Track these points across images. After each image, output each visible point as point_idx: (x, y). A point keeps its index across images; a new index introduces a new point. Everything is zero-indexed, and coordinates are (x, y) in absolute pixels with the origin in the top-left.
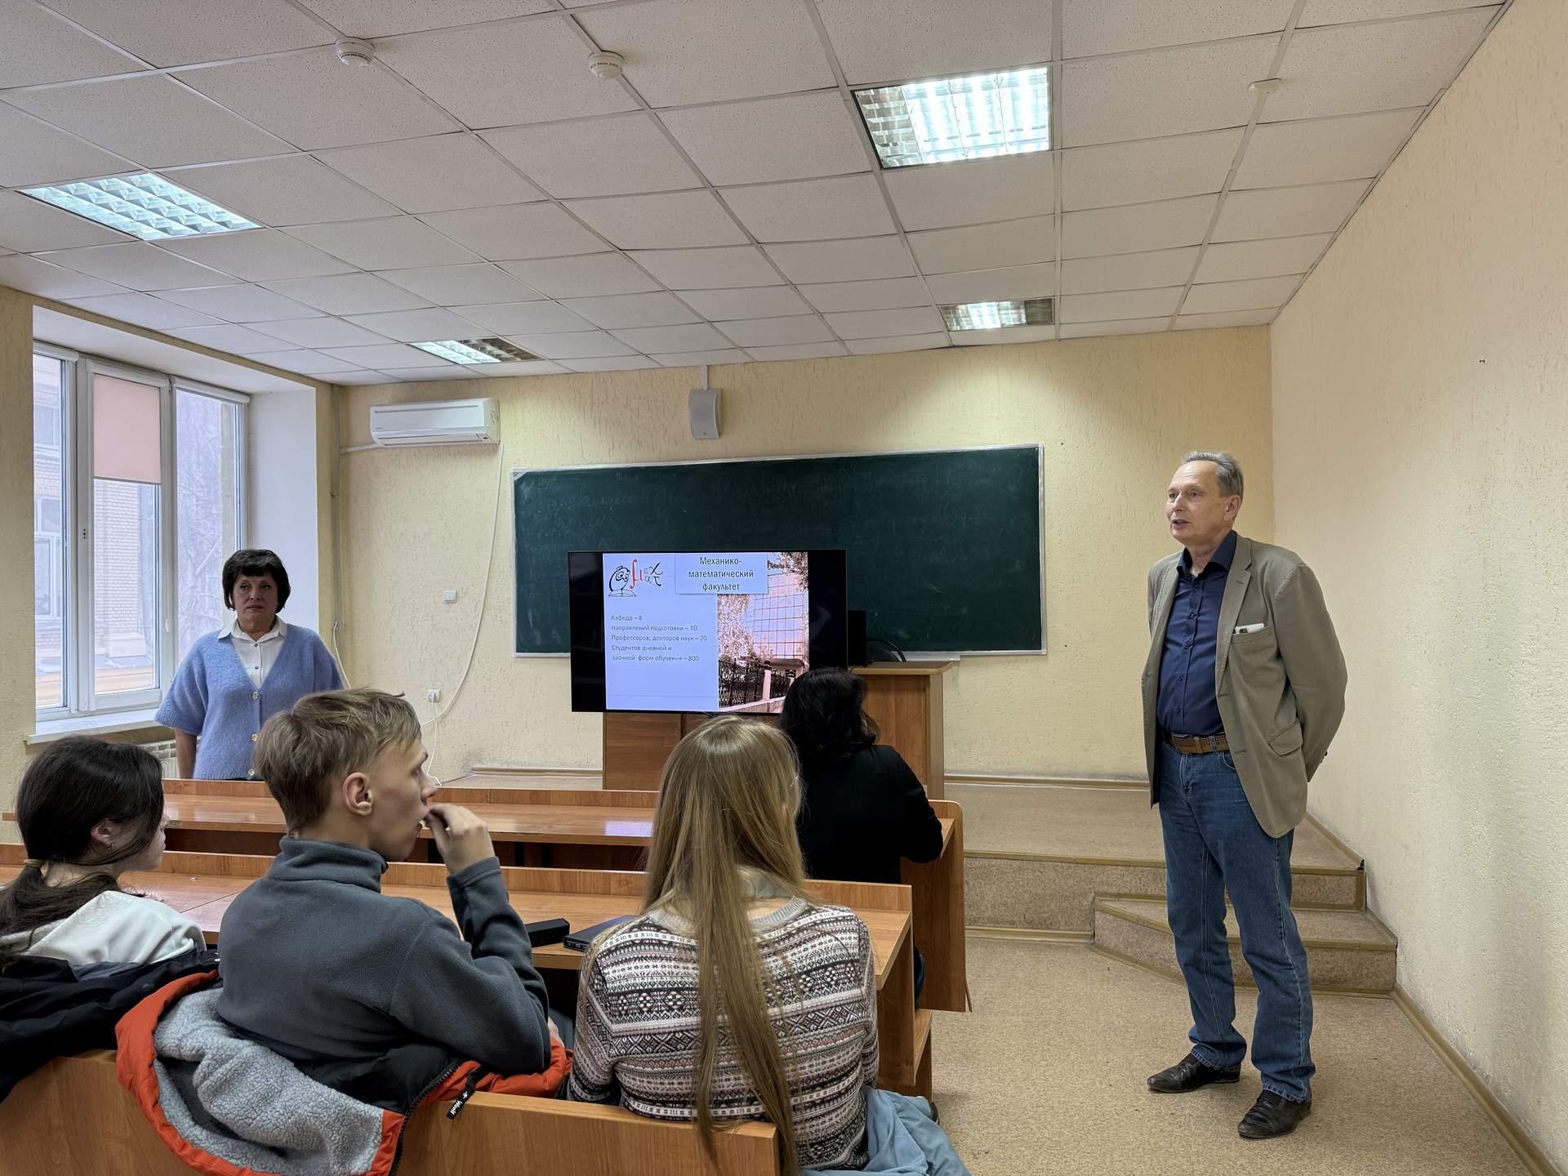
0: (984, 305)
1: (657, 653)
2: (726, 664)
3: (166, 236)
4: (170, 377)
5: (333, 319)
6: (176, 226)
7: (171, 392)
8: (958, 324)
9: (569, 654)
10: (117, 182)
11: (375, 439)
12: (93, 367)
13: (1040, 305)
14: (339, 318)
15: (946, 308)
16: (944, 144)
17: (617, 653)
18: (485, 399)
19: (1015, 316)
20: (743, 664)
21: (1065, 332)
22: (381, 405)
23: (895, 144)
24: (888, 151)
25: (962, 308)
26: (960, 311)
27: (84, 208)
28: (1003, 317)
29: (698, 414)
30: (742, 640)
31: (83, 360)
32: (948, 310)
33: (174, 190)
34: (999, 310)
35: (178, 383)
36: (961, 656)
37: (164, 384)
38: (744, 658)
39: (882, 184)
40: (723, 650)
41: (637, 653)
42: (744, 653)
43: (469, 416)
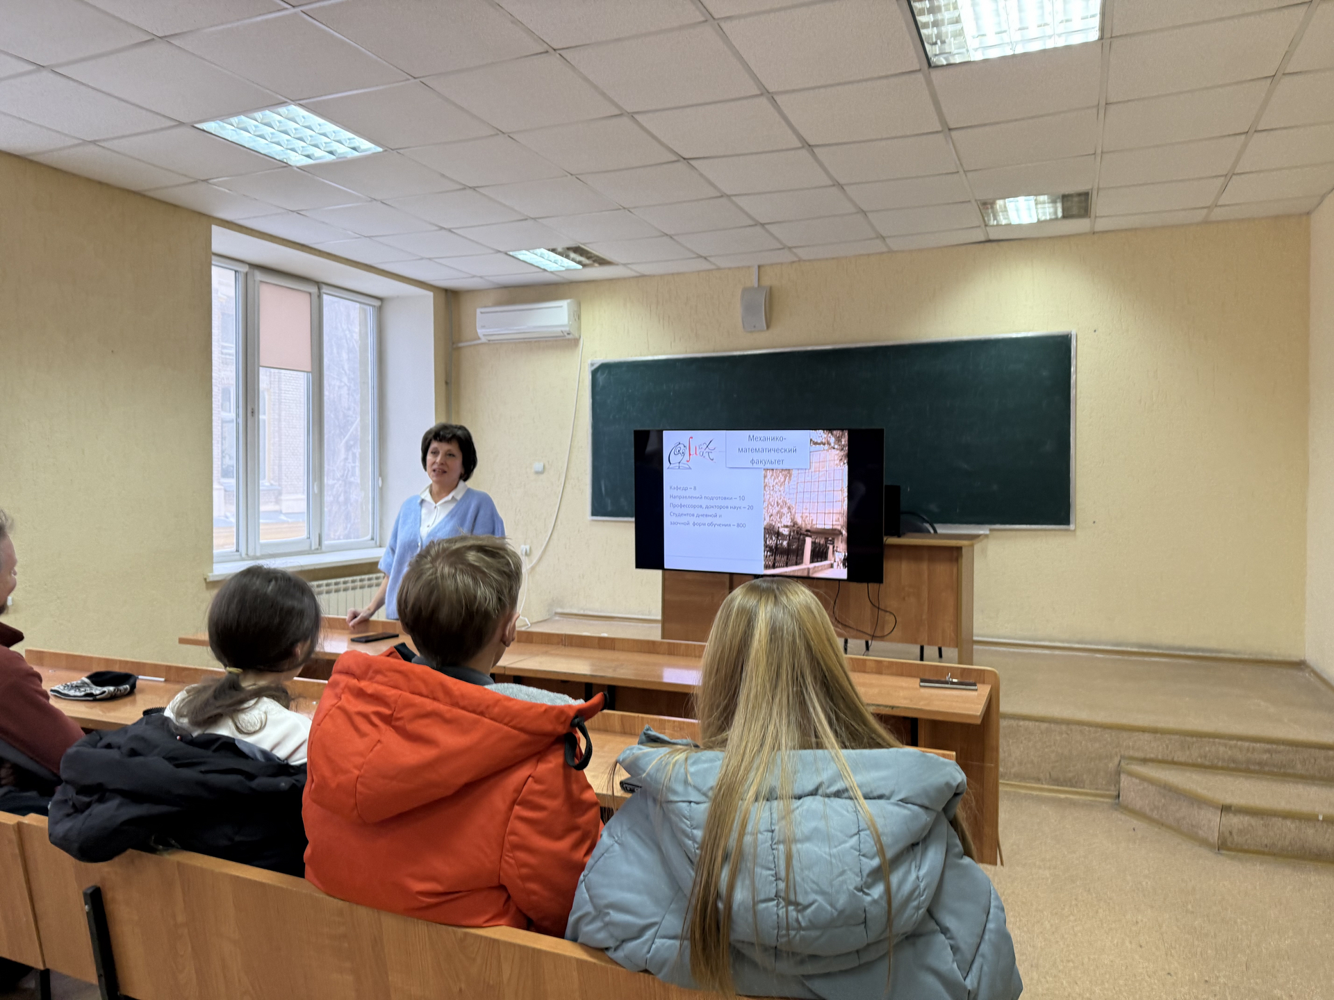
0: (1021, 199)
1: (709, 520)
2: (771, 531)
3: (310, 162)
4: (318, 284)
5: (443, 232)
6: (318, 153)
7: (320, 296)
8: (995, 218)
9: (633, 519)
10: (269, 115)
11: (481, 336)
12: (259, 276)
13: (1076, 199)
14: (450, 230)
15: (985, 204)
16: (991, 39)
17: (674, 519)
18: (569, 301)
19: (1052, 210)
20: (785, 531)
21: (1101, 225)
22: (485, 307)
23: (943, 42)
24: (937, 49)
25: (1000, 203)
26: (998, 206)
27: (245, 139)
28: (1040, 211)
29: (749, 308)
30: (785, 510)
31: (252, 270)
32: (987, 206)
33: (315, 120)
34: (1036, 204)
35: (325, 289)
36: (991, 530)
37: (314, 290)
38: (787, 527)
39: (929, 83)
40: (767, 519)
41: (692, 520)
42: (787, 521)
43: (556, 315)
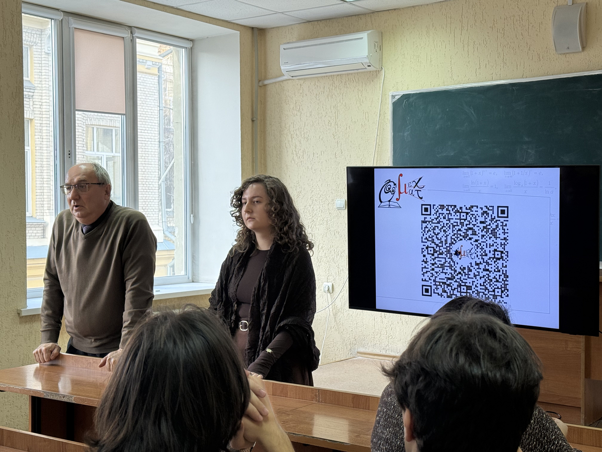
4: (131, 28)
7: (133, 42)
11: (284, 72)
12: (74, 23)
18: (369, 32)
22: (287, 43)
29: (561, 29)
31: (67, 18)
35: (137, 33)
43: (355, 47)
